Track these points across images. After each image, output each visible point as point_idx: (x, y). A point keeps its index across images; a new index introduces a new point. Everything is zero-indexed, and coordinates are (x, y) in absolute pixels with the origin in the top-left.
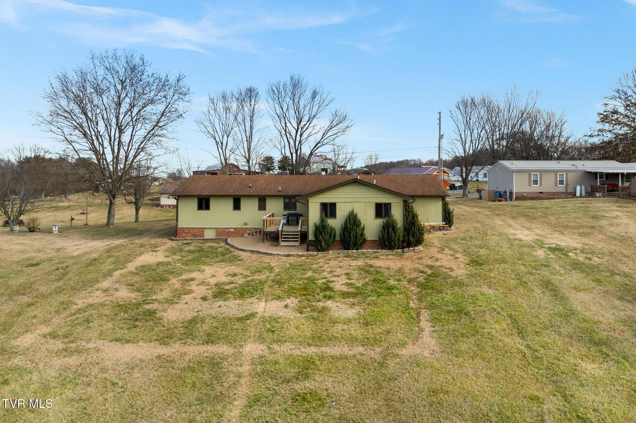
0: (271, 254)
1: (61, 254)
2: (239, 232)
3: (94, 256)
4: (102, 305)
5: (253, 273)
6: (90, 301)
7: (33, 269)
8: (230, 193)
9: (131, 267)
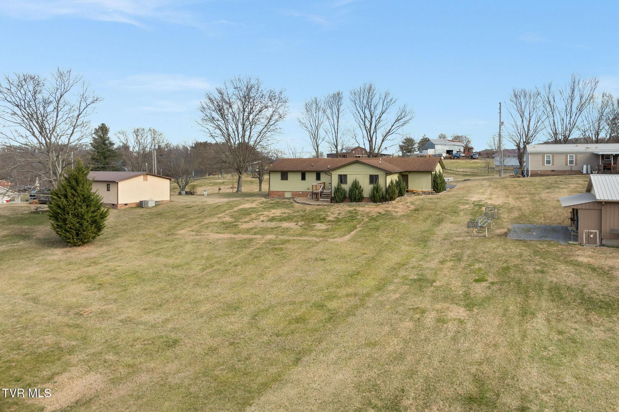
0: (310, 204)
1: (203, 204)
2: (303, 194)
3: (220, 204)
4: (216, 222)
5: (294, 213)
6: (211, 221)
7: (188, 209)
8: (299, 170)
9: (236, 209)
